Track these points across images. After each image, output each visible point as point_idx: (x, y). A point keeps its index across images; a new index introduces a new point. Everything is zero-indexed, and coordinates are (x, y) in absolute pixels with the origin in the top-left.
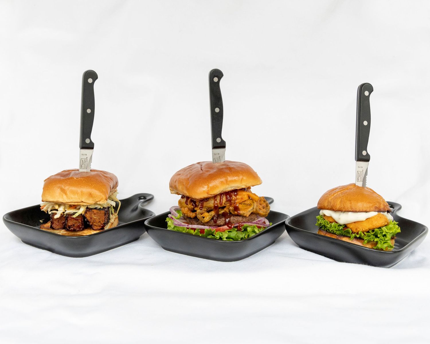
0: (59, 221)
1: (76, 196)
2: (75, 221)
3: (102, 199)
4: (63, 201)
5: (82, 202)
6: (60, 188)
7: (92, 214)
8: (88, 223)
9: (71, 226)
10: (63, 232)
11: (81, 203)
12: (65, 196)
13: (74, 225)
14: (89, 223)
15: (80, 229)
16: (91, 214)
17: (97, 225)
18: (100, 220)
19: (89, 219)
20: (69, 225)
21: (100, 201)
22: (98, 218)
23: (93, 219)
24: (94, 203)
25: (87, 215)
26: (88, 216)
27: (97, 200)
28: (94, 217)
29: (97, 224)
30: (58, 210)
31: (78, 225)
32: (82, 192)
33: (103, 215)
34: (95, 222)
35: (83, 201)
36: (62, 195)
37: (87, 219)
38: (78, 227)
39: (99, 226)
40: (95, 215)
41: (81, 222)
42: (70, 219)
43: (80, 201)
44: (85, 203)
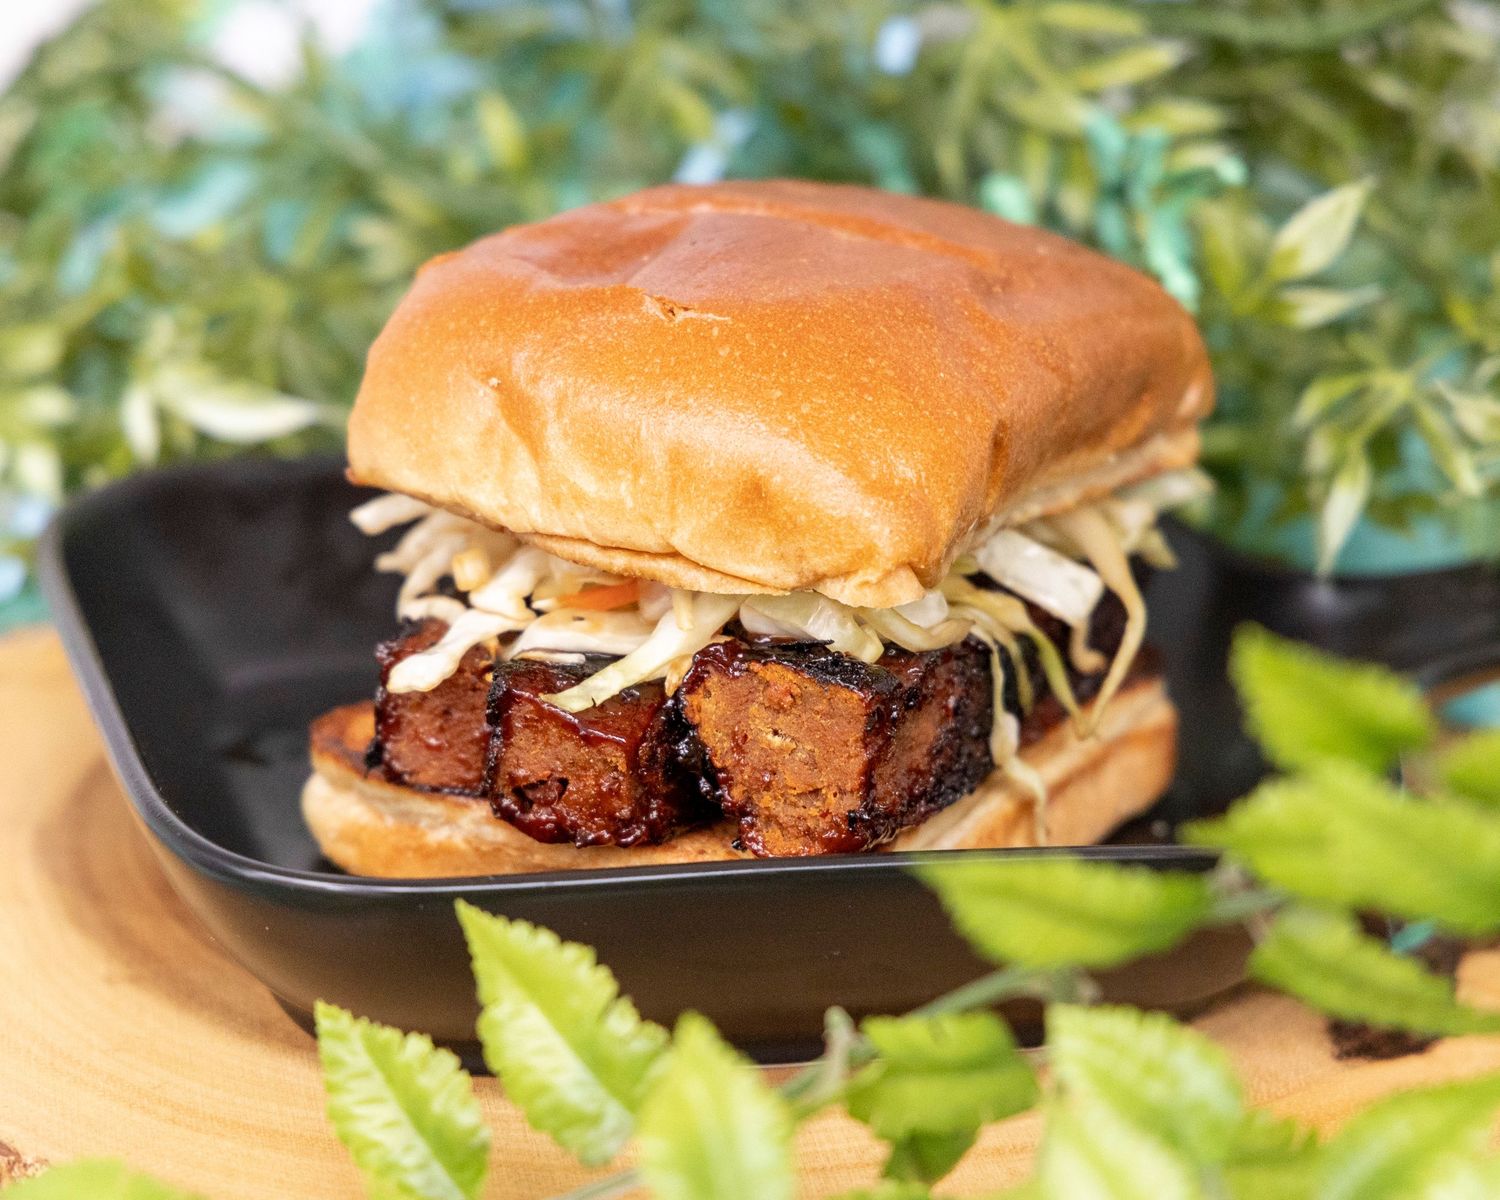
0: (446, 713)
1: (624, 488)
2: (570, 749)
3: (865, 556)
4: (507, 511)
5: (674, 555)
6: (494, 381)
7: (754, 708)
8: (705, 786)
9: (533, 787)
10: (477, 823)
11: (663, 568)
12: (525, 473)
13: (564, 783)
14: (715, 784)
15: (616, 834)
16: (741, 703)
17: (783, 819)
18: (822, 781)
19: (716, 741)
20: (521, 772)
21: (846, 574)
22: (801, 755)
23: (754, 755)
24: (791, 580)
25: (708, 705)
26: (710, 710)
27: (820, 563)
28: (769, 736)
29: (792, 811)
30: (474, 598)
31: (600, 793)
32: (677, 457)
33: (855, 731)
34: (768, 787)
35: (679, 542)
36: (507, 456)
37: (699, 746)
38: (600, 805)
39: (808, 832)
40: (782, 721)
41: (622, 768)
42: (528, 724)
43: (650, 542)
44: (696, 565)
